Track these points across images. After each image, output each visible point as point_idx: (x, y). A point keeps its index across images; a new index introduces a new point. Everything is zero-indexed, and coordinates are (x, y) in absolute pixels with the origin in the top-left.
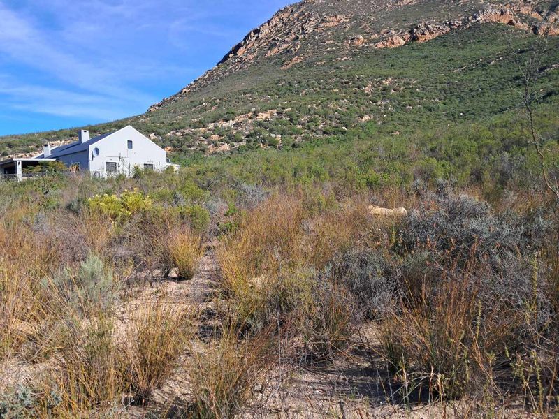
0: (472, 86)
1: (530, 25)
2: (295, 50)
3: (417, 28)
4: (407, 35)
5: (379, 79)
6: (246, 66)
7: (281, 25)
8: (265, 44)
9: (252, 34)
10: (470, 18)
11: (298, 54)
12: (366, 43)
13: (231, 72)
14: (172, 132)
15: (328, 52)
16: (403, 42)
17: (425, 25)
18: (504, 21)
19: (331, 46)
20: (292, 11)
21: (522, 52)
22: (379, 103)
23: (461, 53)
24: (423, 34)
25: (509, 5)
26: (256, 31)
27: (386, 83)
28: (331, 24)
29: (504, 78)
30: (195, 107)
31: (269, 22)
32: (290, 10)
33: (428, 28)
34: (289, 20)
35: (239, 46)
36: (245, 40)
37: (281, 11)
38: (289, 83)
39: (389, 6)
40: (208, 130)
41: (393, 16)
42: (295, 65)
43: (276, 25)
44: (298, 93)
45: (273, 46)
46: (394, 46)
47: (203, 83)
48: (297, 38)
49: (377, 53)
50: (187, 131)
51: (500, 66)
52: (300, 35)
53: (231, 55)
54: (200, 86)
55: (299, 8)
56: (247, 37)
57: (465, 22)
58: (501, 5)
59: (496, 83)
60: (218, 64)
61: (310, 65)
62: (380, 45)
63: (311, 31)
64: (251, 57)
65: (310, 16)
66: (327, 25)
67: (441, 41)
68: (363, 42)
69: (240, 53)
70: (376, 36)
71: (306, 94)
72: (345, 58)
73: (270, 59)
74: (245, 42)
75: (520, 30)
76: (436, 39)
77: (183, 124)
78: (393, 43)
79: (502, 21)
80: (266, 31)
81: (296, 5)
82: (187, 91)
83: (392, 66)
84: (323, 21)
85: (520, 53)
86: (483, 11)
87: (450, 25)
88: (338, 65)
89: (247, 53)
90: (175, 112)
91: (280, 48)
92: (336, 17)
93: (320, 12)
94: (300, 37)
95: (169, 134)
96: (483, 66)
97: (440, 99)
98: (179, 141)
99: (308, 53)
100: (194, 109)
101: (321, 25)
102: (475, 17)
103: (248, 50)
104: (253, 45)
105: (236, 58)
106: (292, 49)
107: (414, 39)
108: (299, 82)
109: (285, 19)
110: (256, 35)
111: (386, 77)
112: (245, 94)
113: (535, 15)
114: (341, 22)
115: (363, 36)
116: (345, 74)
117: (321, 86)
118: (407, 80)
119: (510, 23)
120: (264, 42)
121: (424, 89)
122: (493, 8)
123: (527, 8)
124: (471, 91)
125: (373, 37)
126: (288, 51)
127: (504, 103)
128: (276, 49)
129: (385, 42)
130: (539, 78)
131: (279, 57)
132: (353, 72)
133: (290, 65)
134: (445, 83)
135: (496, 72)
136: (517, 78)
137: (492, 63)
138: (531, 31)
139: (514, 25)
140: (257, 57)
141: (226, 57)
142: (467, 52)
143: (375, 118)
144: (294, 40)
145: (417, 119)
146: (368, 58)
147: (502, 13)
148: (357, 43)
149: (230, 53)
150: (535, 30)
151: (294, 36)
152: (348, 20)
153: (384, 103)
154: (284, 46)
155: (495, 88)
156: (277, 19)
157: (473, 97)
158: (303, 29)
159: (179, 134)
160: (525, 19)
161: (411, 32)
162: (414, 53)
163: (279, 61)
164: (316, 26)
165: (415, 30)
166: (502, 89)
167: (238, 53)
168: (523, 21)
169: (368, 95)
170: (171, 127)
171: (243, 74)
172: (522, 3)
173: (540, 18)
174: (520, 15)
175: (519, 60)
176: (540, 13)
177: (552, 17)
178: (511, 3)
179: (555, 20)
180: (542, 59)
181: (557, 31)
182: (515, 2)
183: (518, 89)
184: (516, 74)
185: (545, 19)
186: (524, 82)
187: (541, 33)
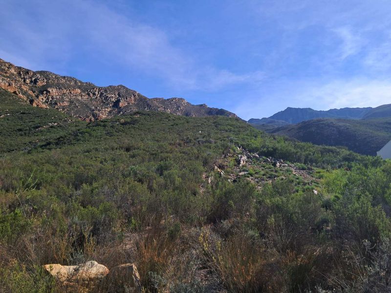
1: (28, 98)
18: (10, 90)
21: (23, 113)
25: (14, 81)
29: (11, 128)
51: (8, 120)
58: (9, 79)
59: (5, 131)
75: (21, 99)
79: (9, 90)
85: (22, 113)
113: (30, 92)
119: (15, 92)
122: (3, 80)
123: (26, 86)
127: (11, 145)
130: (35, 132)
135: (5, 123)
136: (20, 130)
137: (2, 117)
138: (29, 102)
139: (17, 94)
147: (9, 85)
150: (32, 101)
155: (4, 134)
160: (25, 93)
166: (9, 136)
168: (23, 94)
172: (23, 83)
173: (34, 96)
174: (22, 90)
175: (22, 119)
176: (34, 92)
177: (41, 97)
178: (16, 80)
179: (42, 99)
180: (37, 121)
181: (44, 106)
182: (19, 81)
183: (20, 137)
184: (19, 127)
185: (37, 97)
186: (25, 134)
187: (34, 105)
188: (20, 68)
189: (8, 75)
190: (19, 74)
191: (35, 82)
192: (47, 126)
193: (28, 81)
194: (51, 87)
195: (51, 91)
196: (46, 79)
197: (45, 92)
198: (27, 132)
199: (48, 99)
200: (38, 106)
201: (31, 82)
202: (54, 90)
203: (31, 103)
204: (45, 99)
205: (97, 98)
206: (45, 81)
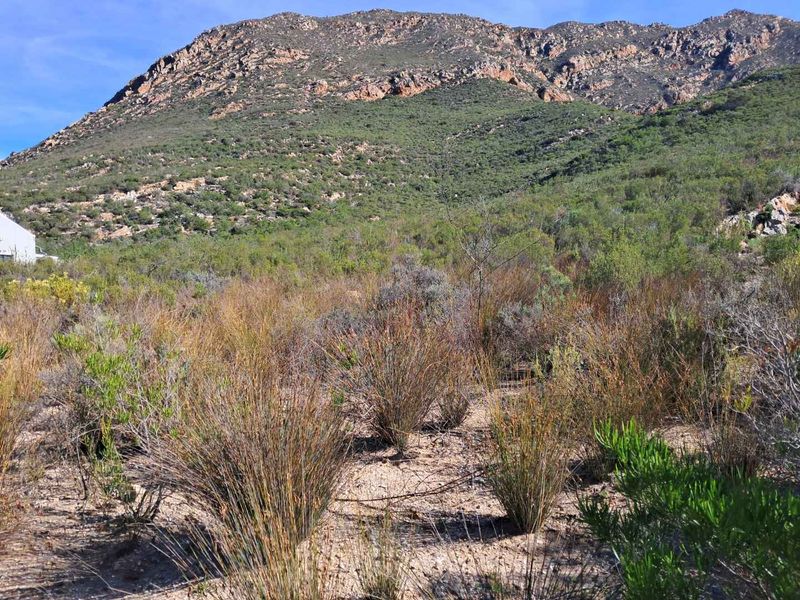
0: (468, 160)
1: (535, 86)
2: (230, 93)
3: (399, 77)
4: (387, 86)
5: (351, 144)
6: (153, 111)
7: (207, 54)
8: (184, 80)
9: (162, 64)
10: (465, 71)
11: (235, 99)
12: (332, 92)
13: (128, 118)
14: (31, 207)
15: (278, 99)
16: (381, 95)
17: (410, 74)
18: (505, 78)
19: (285, 91)
20: (224, 36)
21: (526, 119)
22: (352, 177)
23: (455, 114)
24: (408, 86)
25: (509, 59)
26: (169, 60)
27: (361, 149)
28: (282, 61)
29: (506, 151)
30: (70, 168)
31: (188, 48)
32: (221, 34)
33: (413, 78)
34: (220, 48)
35: (140, 80)
36: (150, 70)
37: (206, 33)
38: (222, 141)
39: (362, 43)
40: (95, 205)
41: (367, 58)
42: (230, 115)
43: (199, 54)
44: (236, 155)
45: (195, 85)
46: (370, 99)
47: (82, 132)
48: (233, 76)
49: (347, 106)
50: (58, 206)
51: (501, 136)
52: (237, 71)
53: (128, 93)
54: (76, 136)
55: (235, 32)
56: (153, 68)
57: (460, 75)
58: (501, 57)
59: (496, 158)
60: (106, 105)
61: (253, 116)
62: (351, 96)
63: (254, 67)
64: (162, 97)
65: (251, 46)
66: (275, 60)
67: (430, 96)
68: (328, 90)
69: (143, 90)
70: (345, 83)
71: (248, 158)
72: (304, 110)
73: (192, 103)
74: (151, 75)
75: (523, 91)
76: (423, 94)
77: (51, 195)
78: (368, 94)
79: (503, 78)
80: (184, 61)
81: (229, 28)
82: (54, 143)
83: (368, 126)
84: (271, 55)
85: (523, 120)
86: (480, 64)
87: (440, 77)
88: (294, 119)
89: (155, 92)
90: (34, 176)
91: (207, 89)
92: (290, 52)
93: (267, 42)
94: (237, 75)
95: (26, 210)
96: (482, 134)
97: (430, 175)
98: (45, 221)
99: (249, 99)
100: (68, 171)
101: (269, 60)
102: (471, 70)
103: (156, 87)
104: (165, 80)
105: (137, 97)
106: (226, 91)
107: (396, 91)
108: (238, 140)
109: (213, 45)
110: (169, 66)
111: (361, 141)
112: (154, 152)
113: (539, 74)
114: (297, 58)
115: (328, 82)
116: (305, 133)
117: (272, 148)
118: (388, 148)
119: (512, 81)
120: (181, 78)
121: (410, 161)
122: (491, 61)
123: (530, 64)
124: (468, 165)
125: (341, 84)
126: (220, 94)
127: (505, 183)
128: (201, 90)
129: (357, 92)
130: (544, 153)
131: (205, 100)
132: (316, 132)
133: (223, 114)
134: (436, 154)
135: (496, 143)
136: (520, 152)
137: (491, 132)
138: (536, 94)
139: (516, 84)
140: (171, 99)
141: (120, 96)
142: (462, 114)
143: (347, 197)
144: (228, 78)
145: (402, 201)
146: (336, 112)
147: (502, 68)
148: (318, 90)
149: (127, 88)
150: (541, 92)
151: (227, 73)
152: (307, 57)
153: (358, 176)
154: (214, 86)
155: (496, 164)
156: (202, 45)
157: (470, 173)
158: (241, 63)
159: (44, 210)
160: (529, 78)
161: (392, 81)
162: (396, 111)
163: (207, 106)
164: (261, 61)
165: (397, 80)
166: (503, 165)
167: (139, 90)
168: (526, 81)
169: (336, 164)
170: (31, 199)
171: (148, 122)
172: (525, 58)
173: (545, 79)
174: (523, 73)
175: (522, 130)
176: (545, 72)
177: (558, 79)
178: (512, 56)
179: (561, 83)
180: (548, 130)
181: (564, 97)
182: (517, 56)
183: (521, 166)
184: (519, 147)
185: (551, 80)
186: (528, 158)
187: (547, 98)
188: (518, 30)
189: (499, 49)
190: (518, 41)
191: (547, 49)
192: (567, 138)
193: (534, 52)
194: (575, 54)
195: (575, 62)
196: (566, 39)
197: (565, 68)
198: (531, 154)
199: (571, 81)
200: (552, 98)
201: (540, 52)
202: (583, 59)
203: (540, 96)
204: (565, 82)
205: (675, 55)
206: (565, 43)
